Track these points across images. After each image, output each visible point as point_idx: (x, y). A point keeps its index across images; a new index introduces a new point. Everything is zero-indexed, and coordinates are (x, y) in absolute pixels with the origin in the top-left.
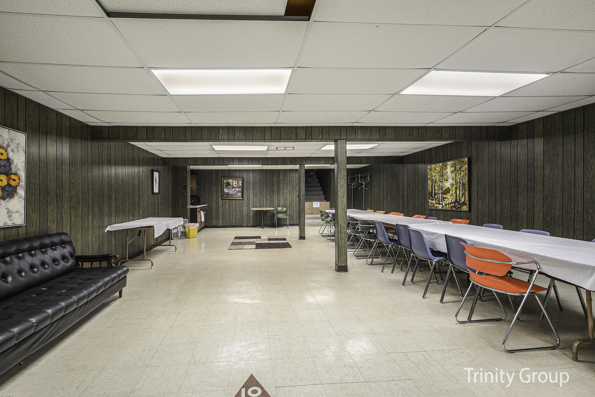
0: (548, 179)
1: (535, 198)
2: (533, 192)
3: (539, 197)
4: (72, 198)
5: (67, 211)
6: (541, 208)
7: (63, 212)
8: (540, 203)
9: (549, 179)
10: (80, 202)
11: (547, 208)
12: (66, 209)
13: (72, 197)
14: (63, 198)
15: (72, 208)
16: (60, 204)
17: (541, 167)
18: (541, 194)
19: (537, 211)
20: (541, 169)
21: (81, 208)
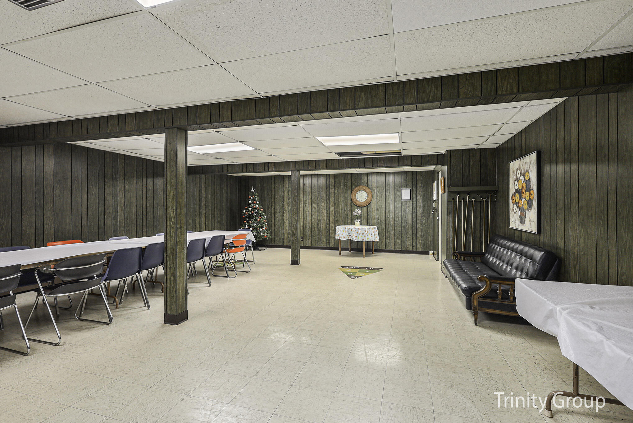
0: (58, 198)
1: (45, 216)
2: (42, 209)
3: (49, 215)
4: (581, 210)
5: (575, 228)
6: (51, 225)
7: (571, 228)
8: (51, 221)
9: (60, 198)
10: (592, 216)
11: (58, 224)
12: (574, 224)
13: (582, 207)
14: (571, 209)
15: (580, 224)
16: (567, 217)
17: (51, 187)
18: (52, 212)
19: (47, 228)
20: (52, 189)
21: (594, 227)
